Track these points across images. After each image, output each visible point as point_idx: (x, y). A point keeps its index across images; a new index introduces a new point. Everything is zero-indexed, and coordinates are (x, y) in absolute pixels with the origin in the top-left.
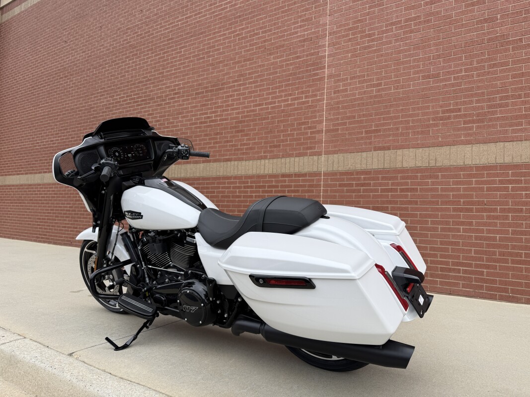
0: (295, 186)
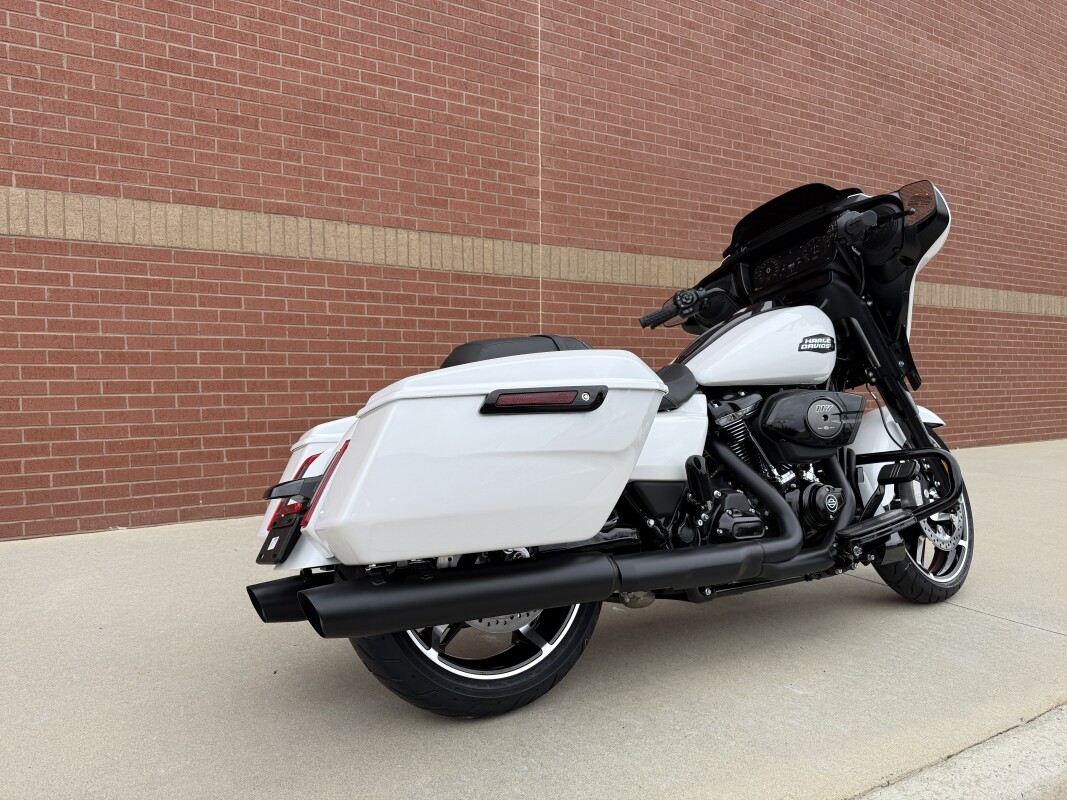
0: (486, 304)
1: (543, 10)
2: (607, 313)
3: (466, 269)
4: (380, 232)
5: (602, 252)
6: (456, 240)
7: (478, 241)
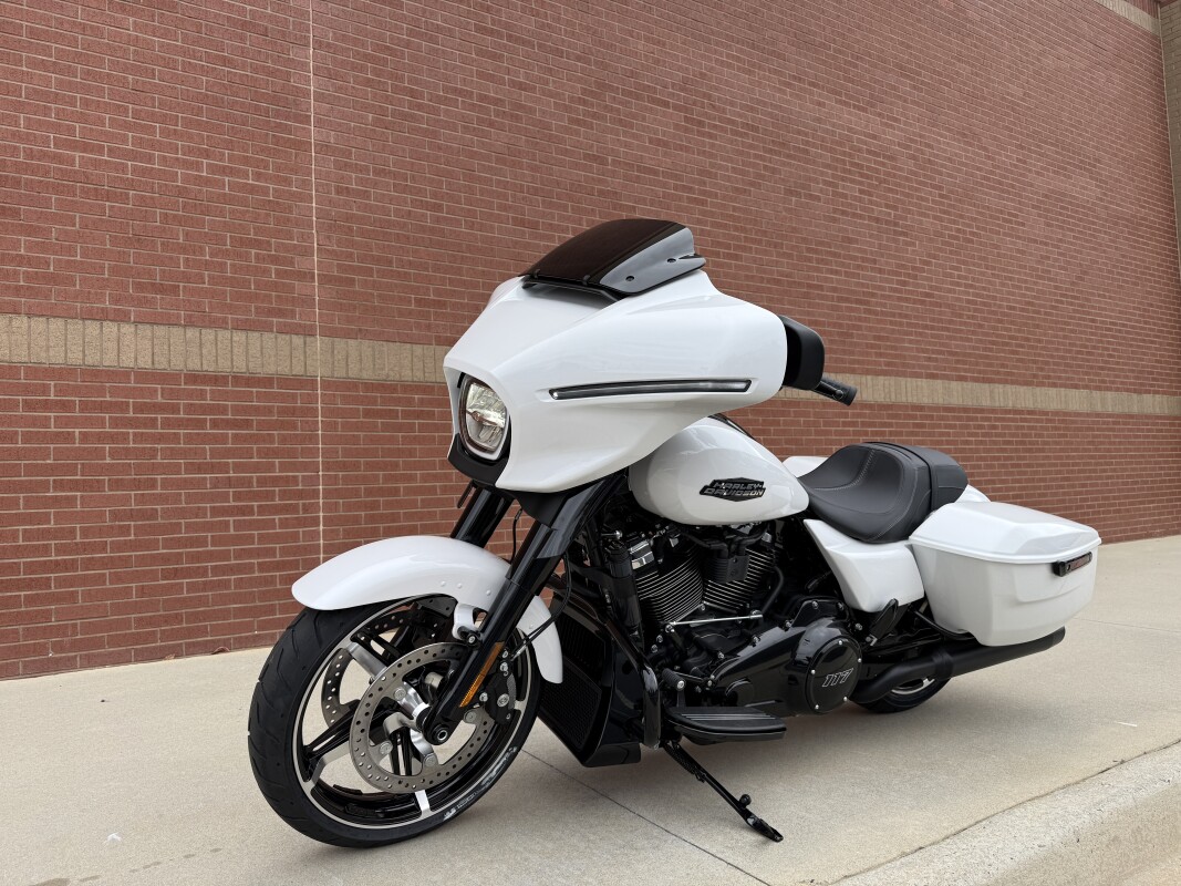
0: (236, 410)
1: (316, 68)
2: (418, 418)
3: (205, 368)
4: (76, 326)
5: (408, 346)
6: (191, 333)
7: (224, 335)
